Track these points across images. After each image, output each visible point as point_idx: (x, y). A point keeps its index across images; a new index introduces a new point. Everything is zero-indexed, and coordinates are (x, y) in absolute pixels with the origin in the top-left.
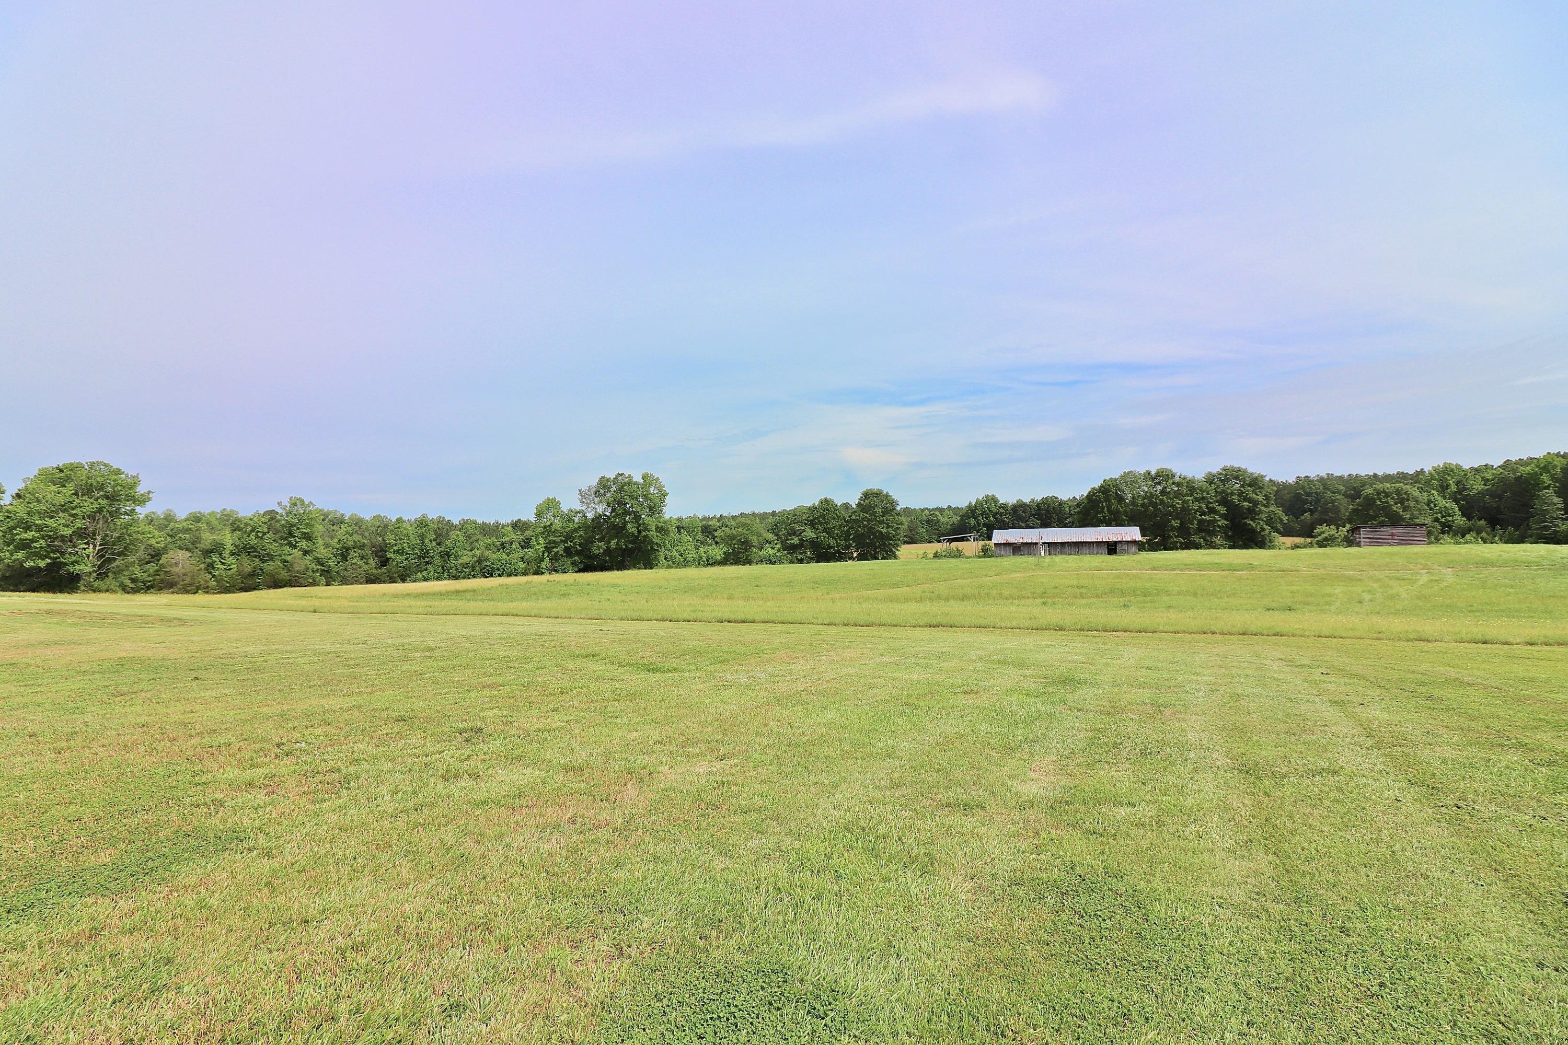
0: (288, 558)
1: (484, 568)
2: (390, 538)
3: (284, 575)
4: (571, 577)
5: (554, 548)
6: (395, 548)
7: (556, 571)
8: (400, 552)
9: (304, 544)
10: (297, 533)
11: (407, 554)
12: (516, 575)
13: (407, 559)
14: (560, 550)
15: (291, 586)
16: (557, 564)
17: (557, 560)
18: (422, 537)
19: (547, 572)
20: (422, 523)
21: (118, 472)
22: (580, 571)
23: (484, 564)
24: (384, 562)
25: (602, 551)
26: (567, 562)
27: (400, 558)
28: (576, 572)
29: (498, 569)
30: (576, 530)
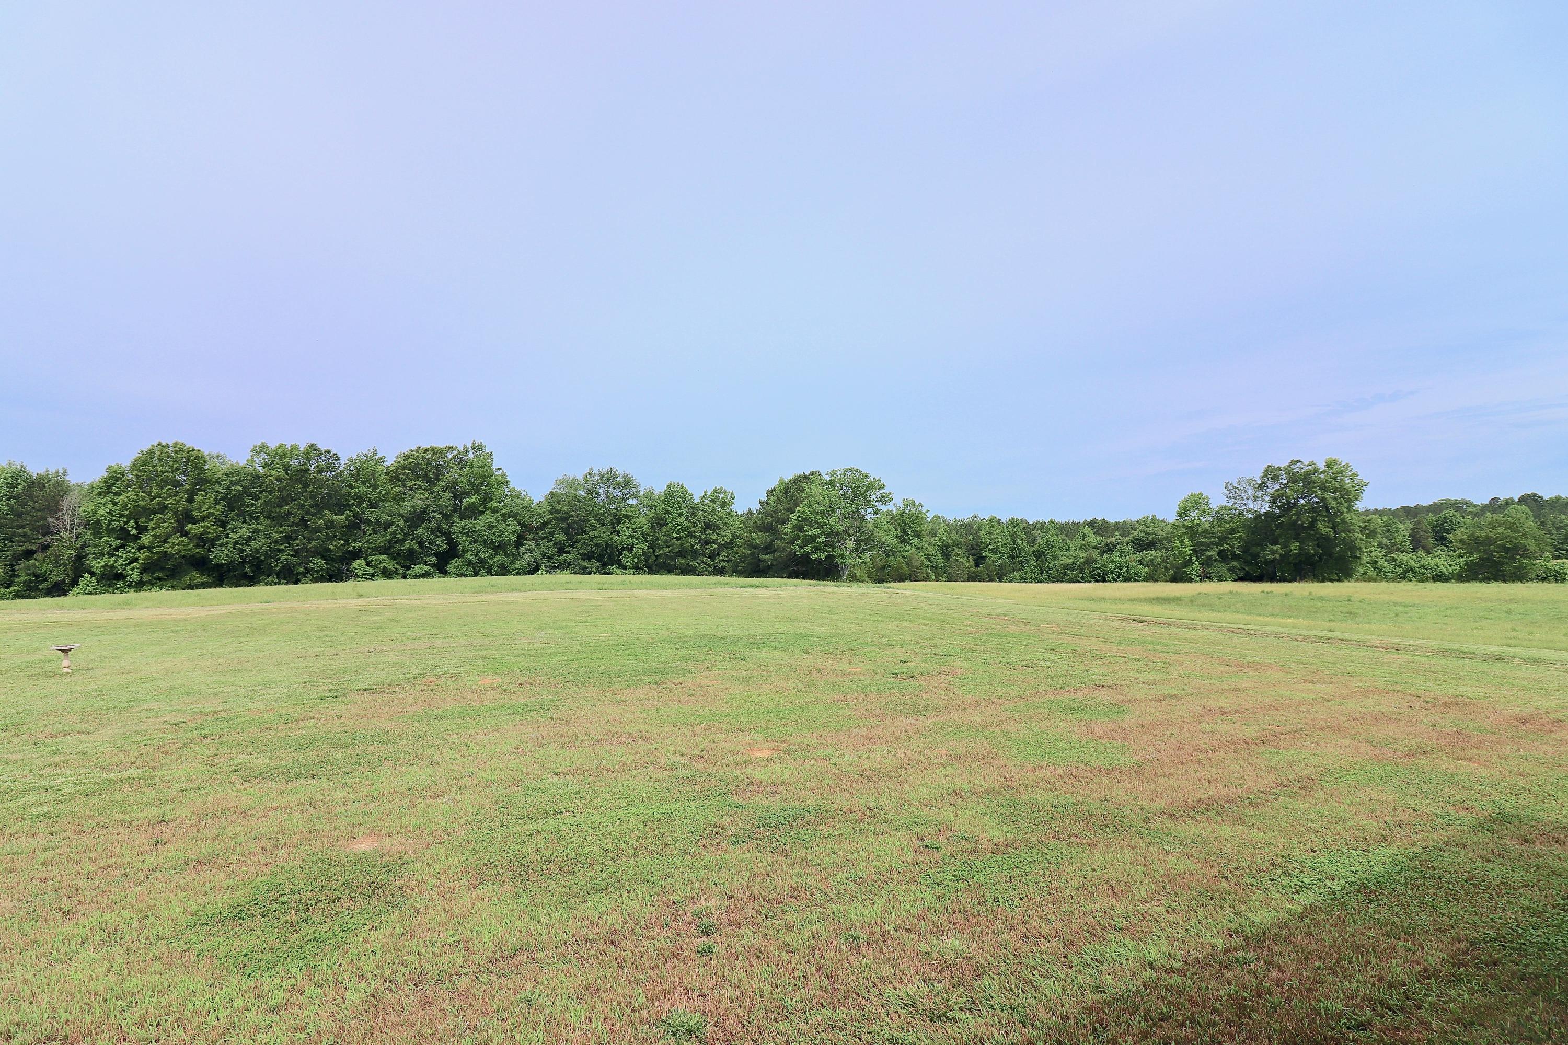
0: (907, 554)
1: (1094, 571)
2: (985, 538)
3: (906, 570)
4: (1230, 586)
5: (1205, 550)
6: (990, 547)
7: (1211, 579)
8: (995, 551)
9: (915, 541)
10: (910, 532)
11: (1000, 553)
12: (1136, 580)
13: (1000, 558)
14: (1213, 553)
15: (911, 580)
16: (1210, 570)
17: (1209, 565)
18: (1014, 536)
19: (1198, 579)
20: (1013, 523)
21: (866, 476)
22: (1240, 579)
23: (1093, 566)
24: (979, 560)
25: (1278, 556)
26: (1223, 568)
27: (994, 557)
28: (1236, 580)
29: (1112, 573)
30: (1232, 531)
